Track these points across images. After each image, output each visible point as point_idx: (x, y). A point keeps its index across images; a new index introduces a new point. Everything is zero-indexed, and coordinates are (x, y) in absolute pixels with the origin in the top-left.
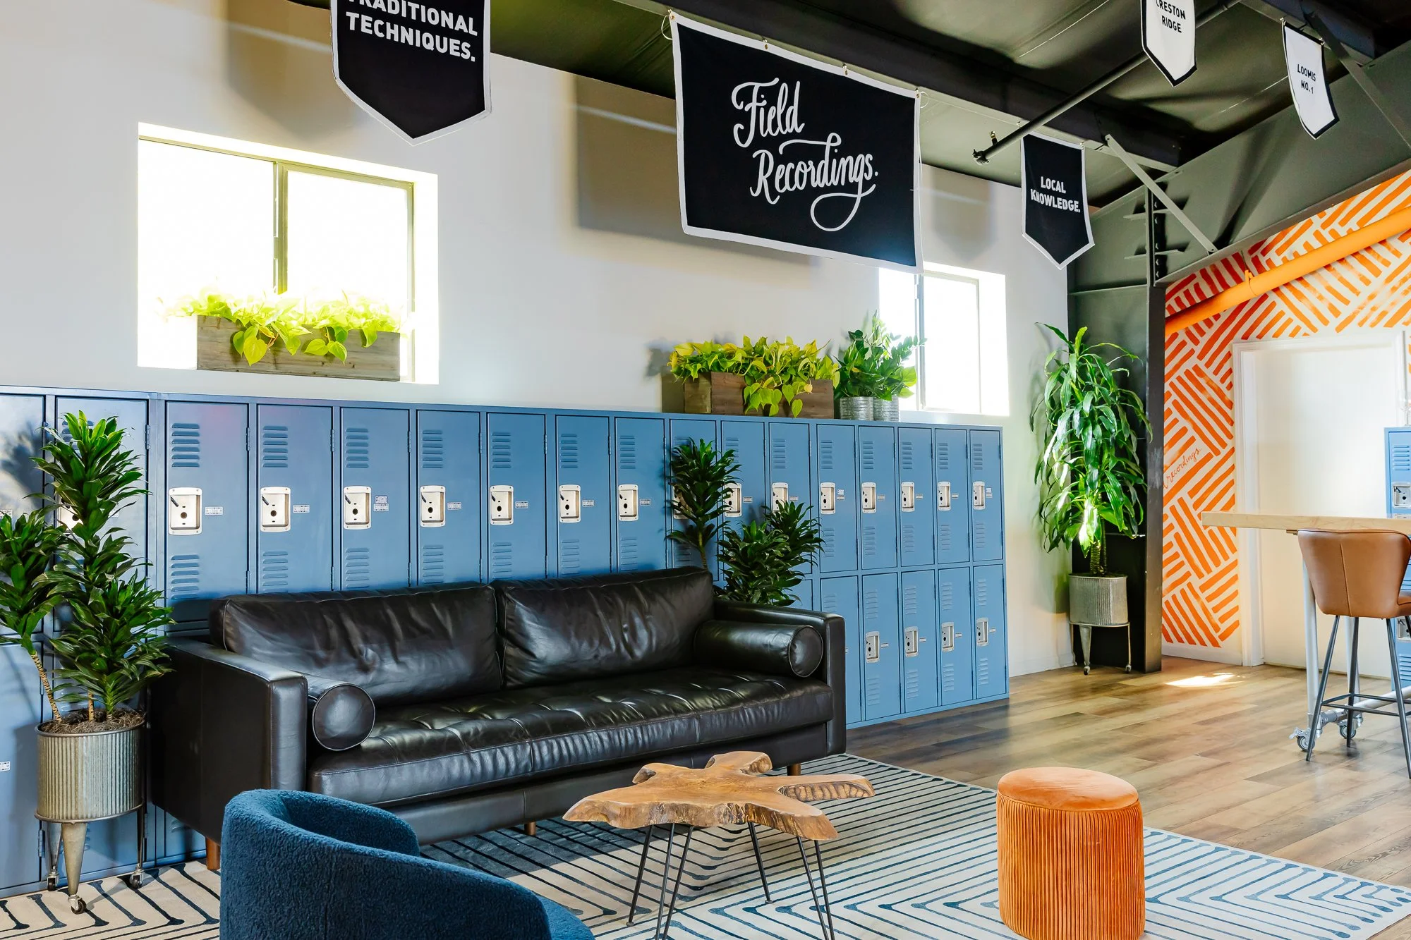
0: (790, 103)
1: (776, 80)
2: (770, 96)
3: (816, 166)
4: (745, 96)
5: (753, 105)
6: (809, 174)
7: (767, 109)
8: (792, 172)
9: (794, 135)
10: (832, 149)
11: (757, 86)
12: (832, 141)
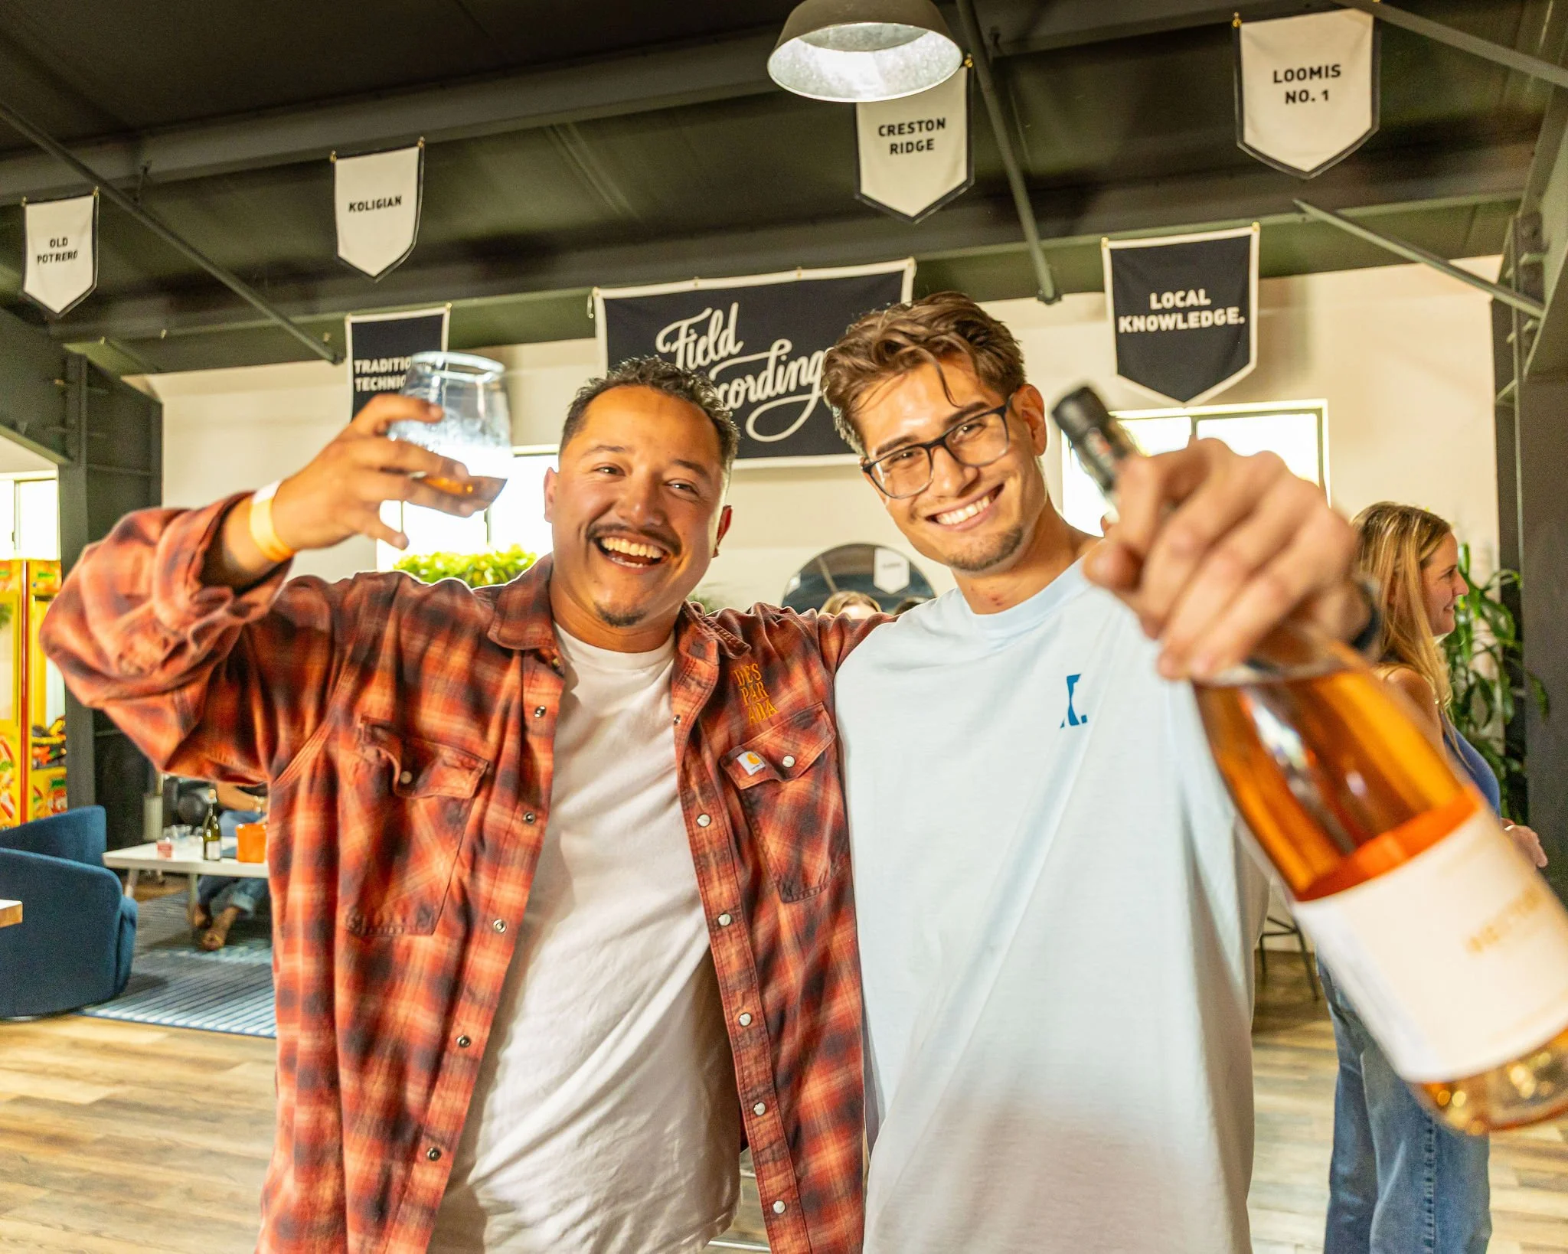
0: (725, 326)
1: (708, 312)
2: (702, 329)
3: (756, 379)
4: (673, 337)
5: (679, 345)
6: (747, 390)
7: (696, 342)
8: (726, 393)
9: (730, 356)
10: (778, 358)
11: (684, 324)
12: (781, 347)
